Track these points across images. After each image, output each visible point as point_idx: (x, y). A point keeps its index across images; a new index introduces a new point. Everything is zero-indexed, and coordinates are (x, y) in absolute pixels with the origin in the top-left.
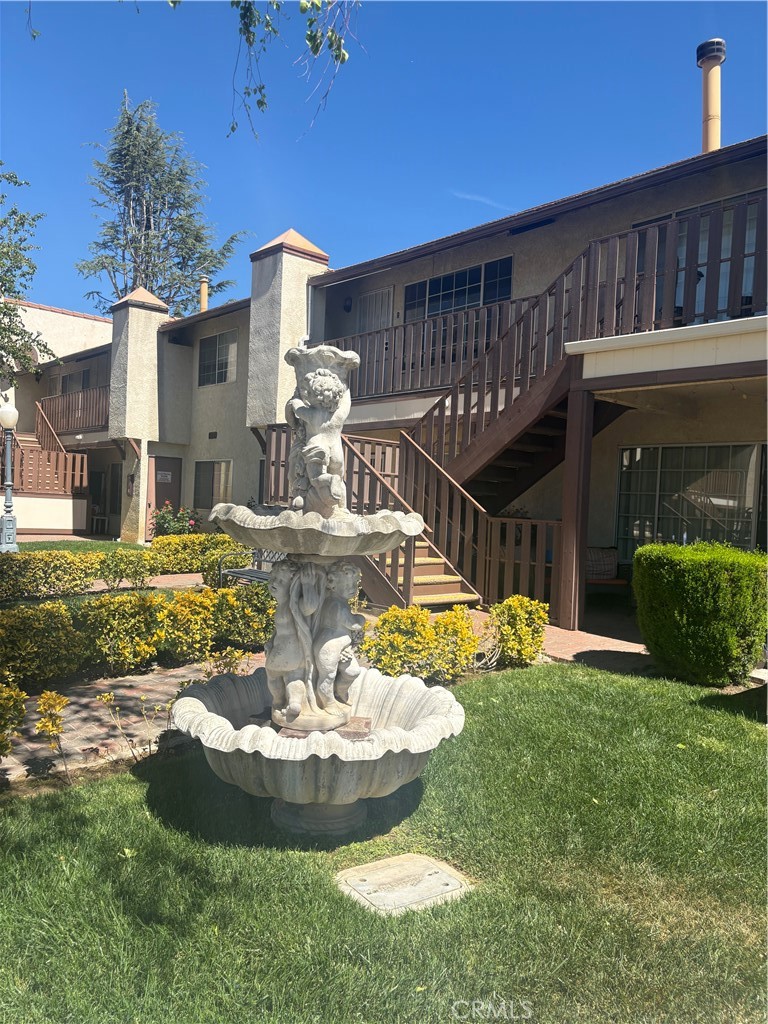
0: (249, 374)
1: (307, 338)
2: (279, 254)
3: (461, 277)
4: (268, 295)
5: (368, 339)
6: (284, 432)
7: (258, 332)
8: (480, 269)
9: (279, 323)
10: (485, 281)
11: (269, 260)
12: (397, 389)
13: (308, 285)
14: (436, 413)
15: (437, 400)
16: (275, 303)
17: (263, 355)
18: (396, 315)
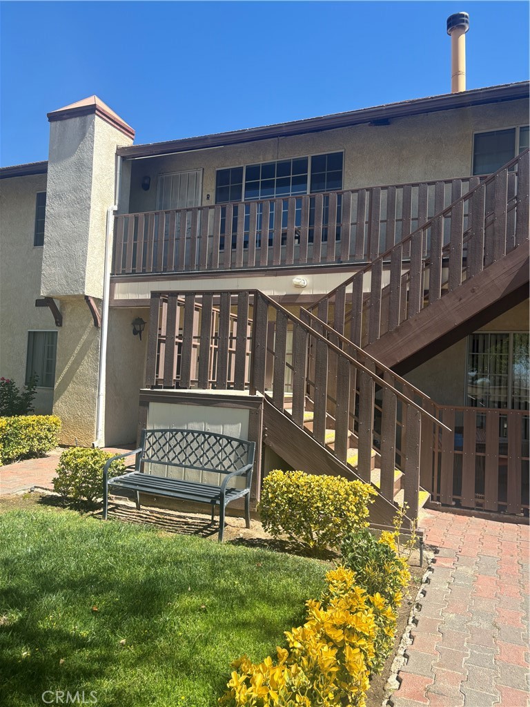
0: (45, 240)
1: (116, 208)
2: (90, 116)
3: (283, 167)
4: (73, 159)
5: (177, 216)
6: (165, 301)
7: (59, 196)
8: (307, 160)
9: (90, 188)
10: (312, 172)
11: (75, 122)
12: (237, 266)
13: (117, 155)
14: (349, 290)
15: (350, 275)
16: (84, 168)
17: (66, 221)
18: (205, 197)
